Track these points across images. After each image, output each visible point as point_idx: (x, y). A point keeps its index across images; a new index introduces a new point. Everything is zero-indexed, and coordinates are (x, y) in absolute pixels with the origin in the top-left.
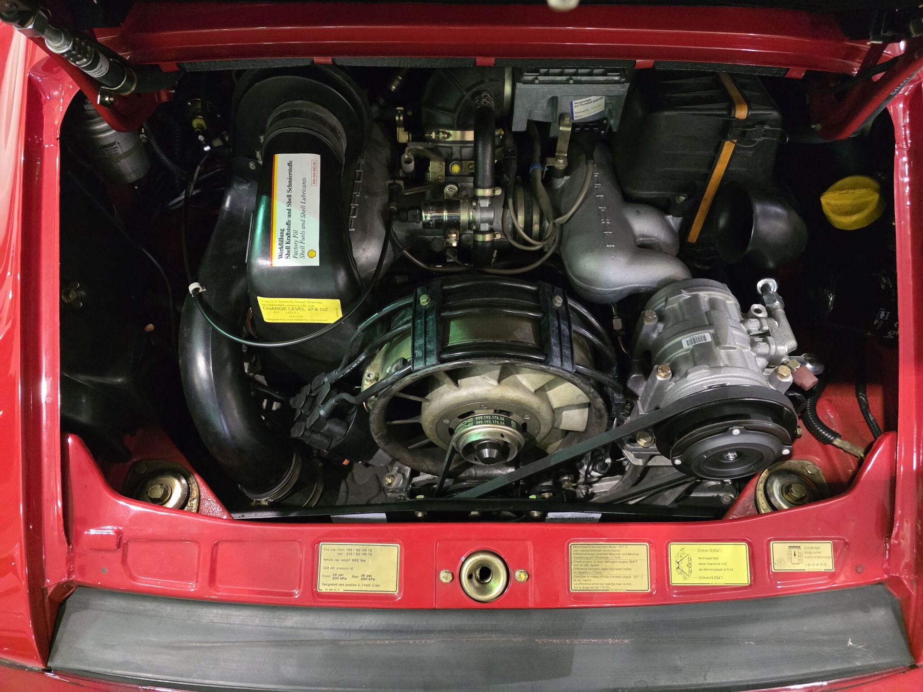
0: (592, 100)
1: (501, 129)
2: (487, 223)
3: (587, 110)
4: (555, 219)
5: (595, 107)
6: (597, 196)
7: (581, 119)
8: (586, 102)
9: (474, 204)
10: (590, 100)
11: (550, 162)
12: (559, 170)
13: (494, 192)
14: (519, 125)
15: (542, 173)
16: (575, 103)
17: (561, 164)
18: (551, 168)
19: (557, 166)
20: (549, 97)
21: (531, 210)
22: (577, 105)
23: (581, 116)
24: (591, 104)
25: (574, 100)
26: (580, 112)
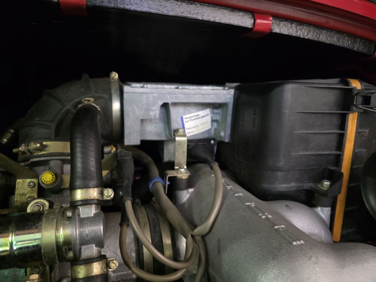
0: (200, 116)
1: (112, 146)
2: (92, 243)
3: (197, 126)
4: (193, 230)
5: (203, 124)
6: (236, 195)
7: (193, 135)
8: (195, 117)
9: (69, 214)
10: (199, 115)
11: (171, 174)
12: (182, 179)
13: (102, 193)
14: (132, 138)
15: (164, 188)
16: (185, 118)
17: (182, 173)
18: (173, 180)
19: (179, 176)
20: (161, 103)
21: (158, 228)
22: (187, 120)
23: (192, 132)
24: (199, 120)
25: (184, 115)
26: (191, 128)
